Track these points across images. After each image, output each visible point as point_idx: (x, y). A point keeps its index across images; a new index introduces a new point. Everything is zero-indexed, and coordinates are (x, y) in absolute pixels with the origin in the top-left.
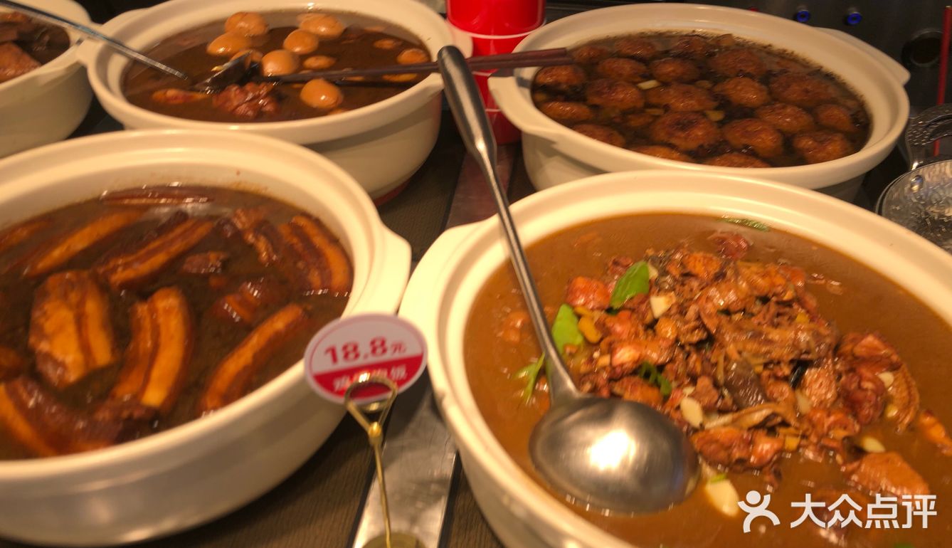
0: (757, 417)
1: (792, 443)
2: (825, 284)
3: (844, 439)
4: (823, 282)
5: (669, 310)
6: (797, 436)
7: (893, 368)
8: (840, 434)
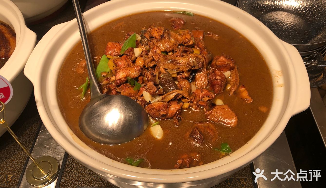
0: (172, 96)
1: (186, 105)
2: (212, 36)
3: (208, 101)
4: (211, 35)
5: (142, 53)
6: (188, 102)
7: (231, 69)
8: (206, 99)
